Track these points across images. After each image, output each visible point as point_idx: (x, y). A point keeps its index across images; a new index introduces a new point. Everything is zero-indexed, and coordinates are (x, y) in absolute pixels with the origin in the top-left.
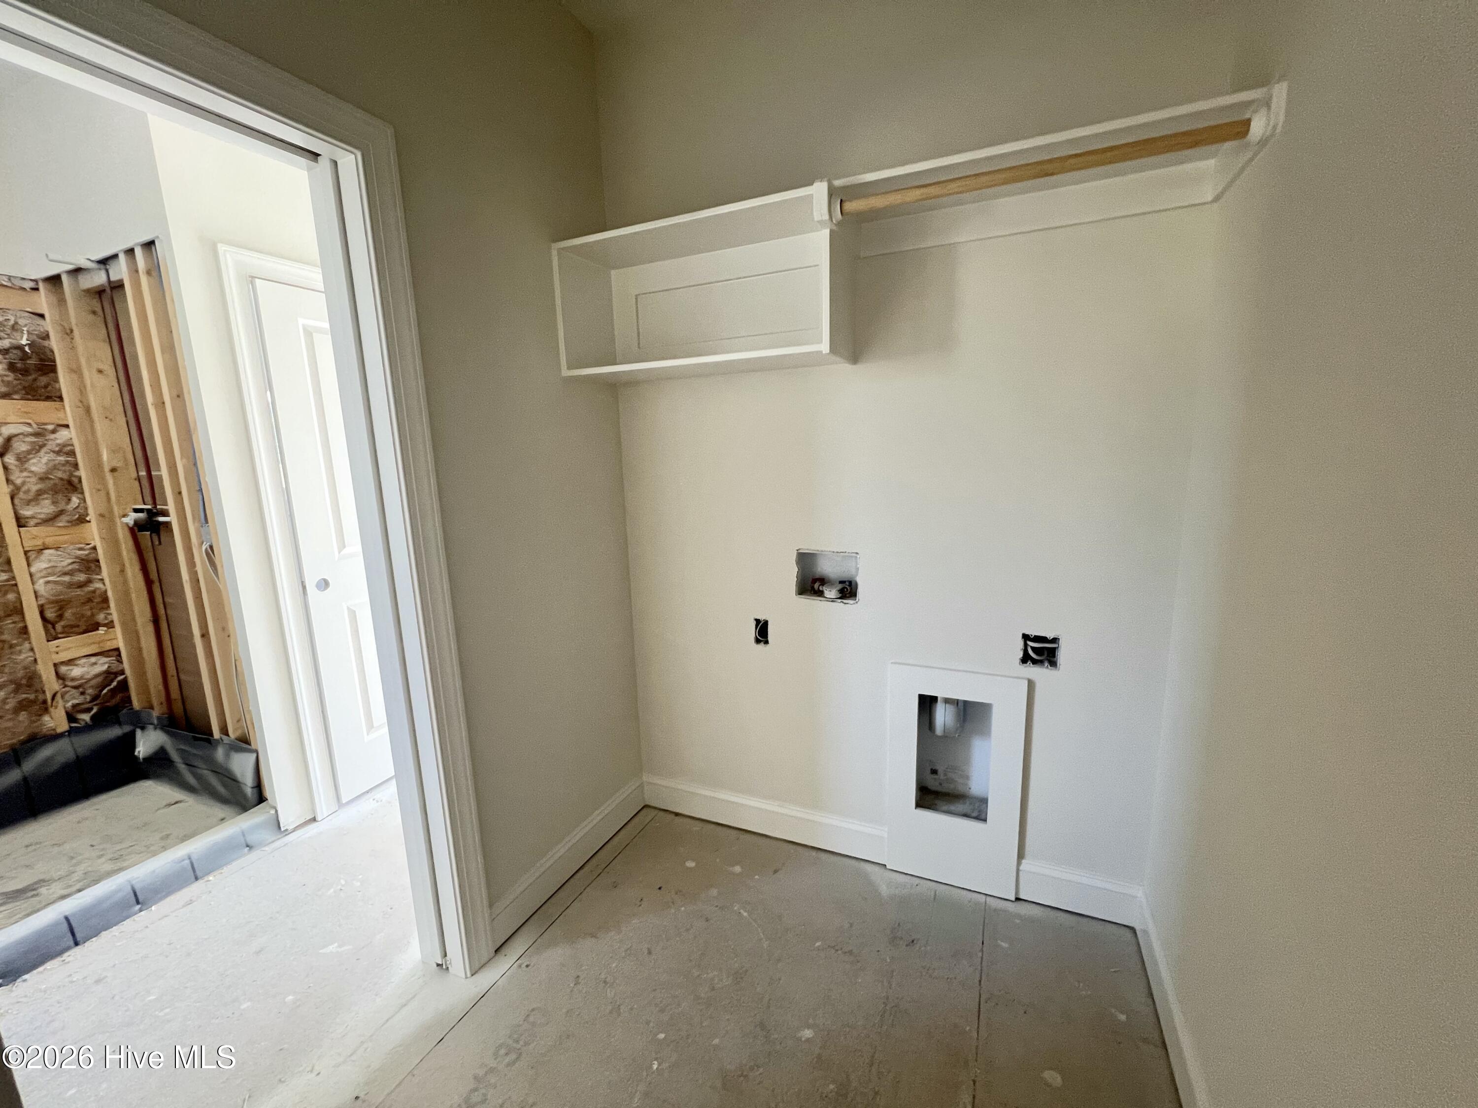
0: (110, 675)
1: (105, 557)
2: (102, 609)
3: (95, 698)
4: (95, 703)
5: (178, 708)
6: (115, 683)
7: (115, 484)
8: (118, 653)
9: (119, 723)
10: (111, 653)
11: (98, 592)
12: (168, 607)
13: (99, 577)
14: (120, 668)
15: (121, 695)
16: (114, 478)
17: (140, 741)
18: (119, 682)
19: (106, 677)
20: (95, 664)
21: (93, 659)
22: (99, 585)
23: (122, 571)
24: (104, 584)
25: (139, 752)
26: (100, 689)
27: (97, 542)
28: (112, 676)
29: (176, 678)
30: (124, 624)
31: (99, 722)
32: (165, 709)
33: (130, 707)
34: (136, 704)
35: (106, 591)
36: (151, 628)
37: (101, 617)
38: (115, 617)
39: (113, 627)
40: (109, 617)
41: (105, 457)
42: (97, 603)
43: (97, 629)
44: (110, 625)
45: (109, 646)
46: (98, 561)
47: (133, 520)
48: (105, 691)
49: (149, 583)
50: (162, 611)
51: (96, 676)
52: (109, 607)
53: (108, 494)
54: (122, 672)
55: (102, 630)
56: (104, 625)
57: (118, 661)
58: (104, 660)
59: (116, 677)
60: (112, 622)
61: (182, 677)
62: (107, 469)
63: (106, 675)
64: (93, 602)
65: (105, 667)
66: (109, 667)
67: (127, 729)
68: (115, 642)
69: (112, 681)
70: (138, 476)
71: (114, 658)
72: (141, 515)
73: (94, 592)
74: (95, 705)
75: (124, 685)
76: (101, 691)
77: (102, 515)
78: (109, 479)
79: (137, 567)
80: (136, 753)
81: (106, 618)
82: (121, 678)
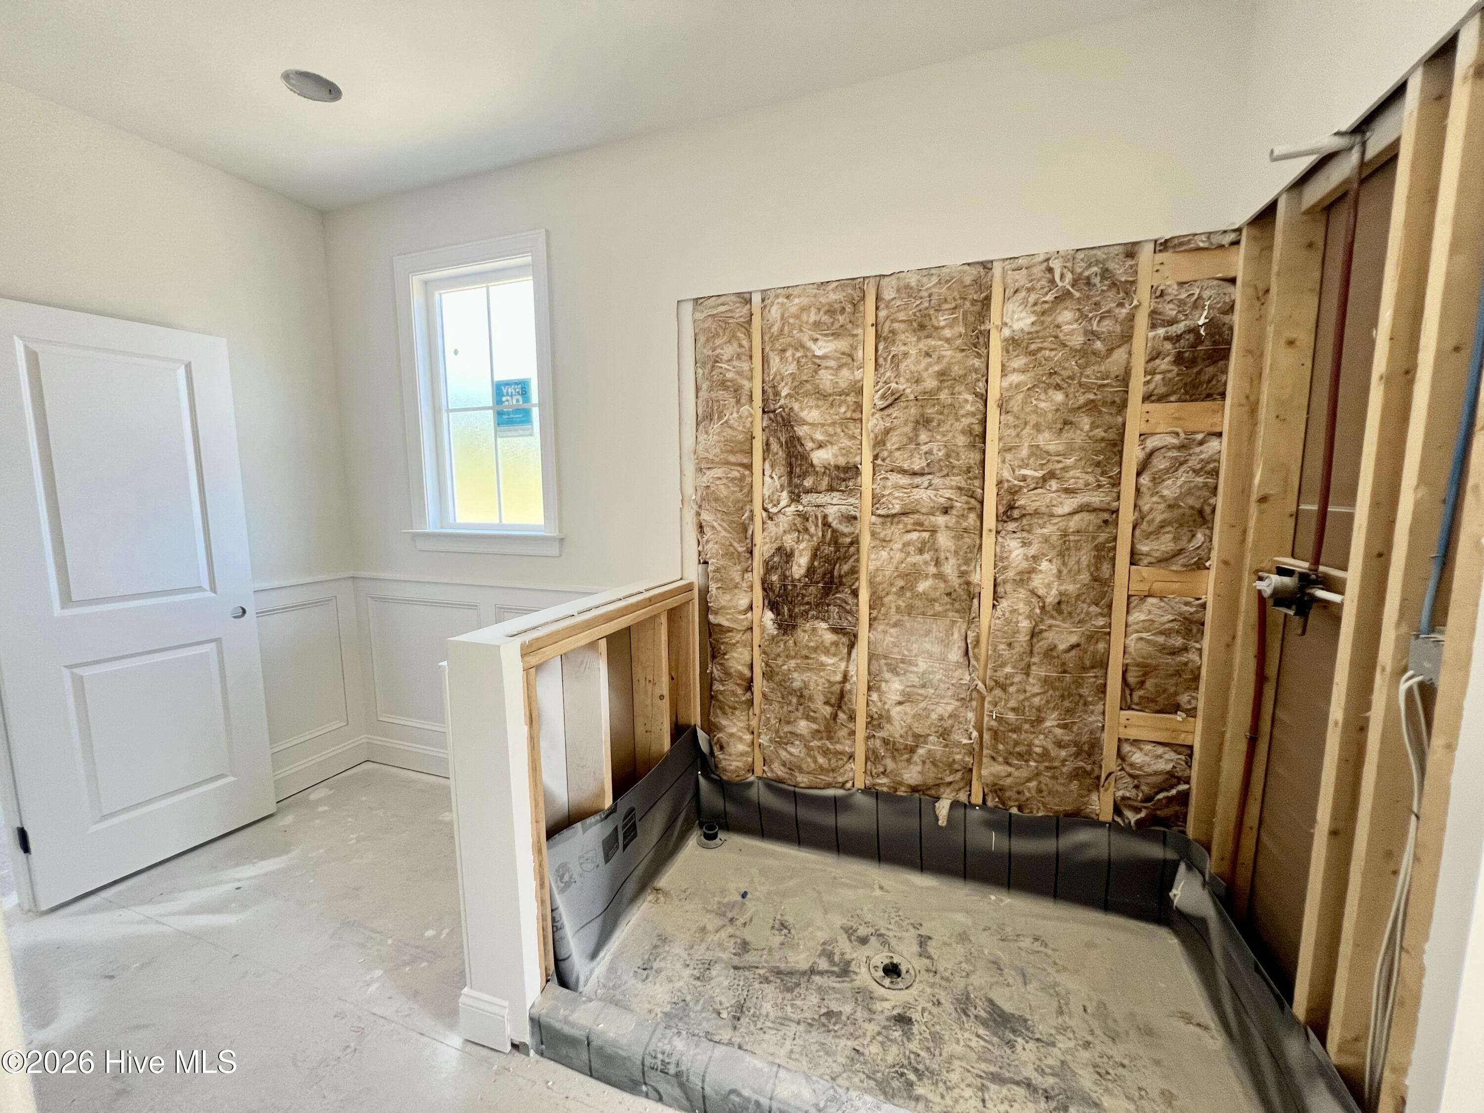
0: (1172, 778)
1: (1212, 622)
2: (1188, 688)
3: (1148, 799)
4: (1145, 805)
5: (1244, 874)
6: (1174, 792)
7: (1259, 520)
8: (1189, 752)
9: (1164, 841)
10: (1181, 749)
11: (1190, 665)
12: (1277, 725)
13: (1198, 646)
14: (1186, 774)
15: (1177, 808)
16: (1261, 512)
17: (1181, 881)
18: (1179, 793)
19: (1167, 779)
20: (1160, 757)
21: (1160, 750)
22: (1193, 656)
23: (1229, 646)
24: (1201, 656)
25: (1175, 895)
26: (1156, 790)
27: (1209, 598)
28: (1175, 780)
29: (1255, 831)
30: (1207, 720)
31: (1142, 829)
32: (1225, 867)
33: (1181, 828)
34: (1191, 830)
35: (1199, 668)
36: (1243, 746)
37: (1184, 699)
38: (1201, 706)
39: (1195, 717)
40: (1194, 702)
41: (1257, 480)
42: (1185, 680)
43: (1176, 713)
44: (1191, 713)
45: (1183, 739)
46: (1203, 624)
47: (1272, 587)
48: (1160, 796)
49: (1261, 678)
50: (1265, 726)
51: (1156, 773)
52: (1197, 688)
53: (1245, 532)
54: (1187, 781)
55: (1180, 716)
56: (1186, 711)
57: (1187, 763)
58: (1172, 755)
59: (1179, 784)
60: (1195, 708)
61: (1265, 838)
62: (1254, 497)
63: (1167, 776)
64: (1180, 676)
65: (1169, 767)
66: (1174, 767)
67: (1171, 855)
68: (1190, 736)
69: (1172, 787)
70: (1297, 510)
71: (1183, 757)
72: (1286, 580)
73: (1186, 664)
74: (1146, 808)
75: (1184, 798)
76: (1157, 793)
77: (1226, 563)
78: (1254, 510)
79: (1252, 650)
80: (1171, 894)
81: (1189, 702)
82: (1183, 787)
